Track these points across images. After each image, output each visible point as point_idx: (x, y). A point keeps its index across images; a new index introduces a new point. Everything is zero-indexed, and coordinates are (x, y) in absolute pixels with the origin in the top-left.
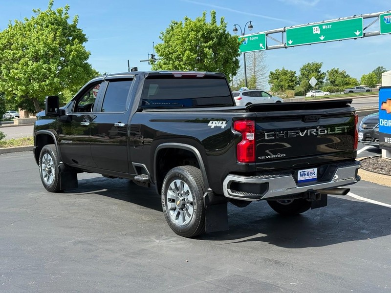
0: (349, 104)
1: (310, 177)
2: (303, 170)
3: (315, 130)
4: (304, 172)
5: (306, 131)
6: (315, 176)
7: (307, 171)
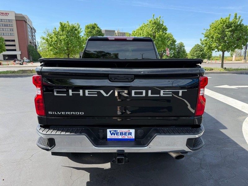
0: (199, 64)
1: (124, 137)
2: (114, 130)
3: (126, 92)
4: (116, 131)
5: (112, 91)
6: (133, 136)
7: (119, 130)
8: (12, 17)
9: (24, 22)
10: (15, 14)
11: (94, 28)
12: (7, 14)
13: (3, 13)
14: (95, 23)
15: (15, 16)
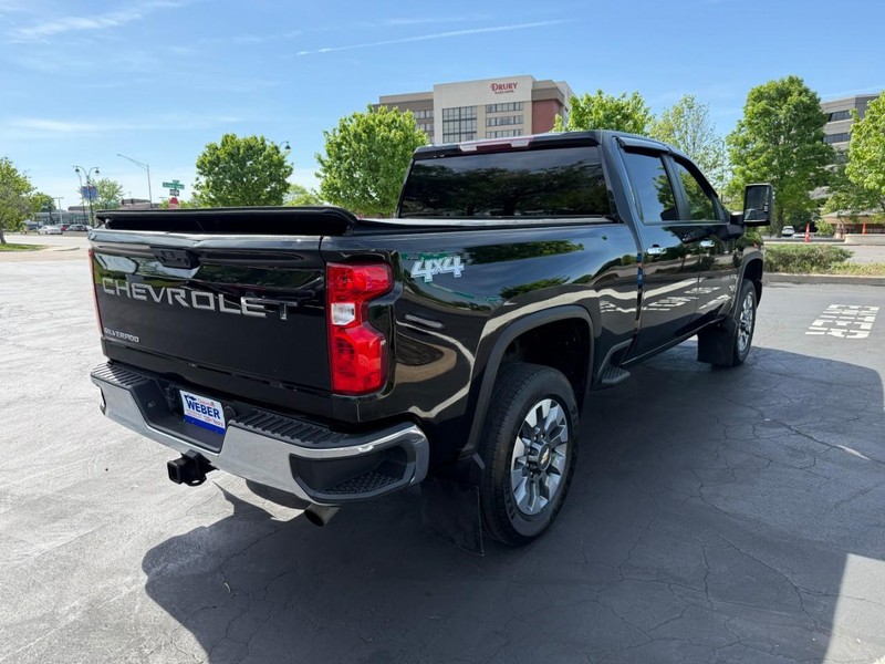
1: (208, 419)
6: (222, 423)
8: (524, 95)
9: (555, 106)
10: (534, 83)
11: (783, 94)
12: (511, 87)
13: (500, 87)
14: (794, 76)
15: (530, 88)
